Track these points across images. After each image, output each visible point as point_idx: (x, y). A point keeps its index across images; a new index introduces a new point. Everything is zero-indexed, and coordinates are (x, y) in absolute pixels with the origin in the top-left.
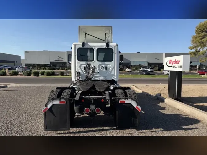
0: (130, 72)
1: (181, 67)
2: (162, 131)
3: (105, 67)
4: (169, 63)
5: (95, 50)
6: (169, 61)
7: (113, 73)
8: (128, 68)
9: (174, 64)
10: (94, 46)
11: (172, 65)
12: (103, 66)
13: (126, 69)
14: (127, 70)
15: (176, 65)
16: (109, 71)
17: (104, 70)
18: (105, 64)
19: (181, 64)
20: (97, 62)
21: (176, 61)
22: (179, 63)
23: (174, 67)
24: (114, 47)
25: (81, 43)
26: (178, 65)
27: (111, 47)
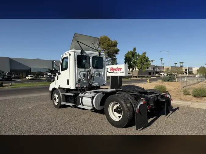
0: (33, 79)
1: (123, 72)
2: (172, 113)
3: (98, 74)
4: (110, 70)
5: (91, 57)
6: (110, 69)
7: (103, 79)
8: (30, 76)
9: (116, 70)
10: (90, 54)
11: (114, 71)
12: (97, 72)
13: (27, 76)
14: (29, 78)
15: (118, 71)
16: (101, 77)
17: (98, 76)
18: (98, 71)
19: (123, 70)
20: (93, 69)
21: (118, 68)
22: (121, 70)
23: (115, 73)
24: (103, 56)
25: (80, 51)
26: (120, 71)
27: (102, 56)
